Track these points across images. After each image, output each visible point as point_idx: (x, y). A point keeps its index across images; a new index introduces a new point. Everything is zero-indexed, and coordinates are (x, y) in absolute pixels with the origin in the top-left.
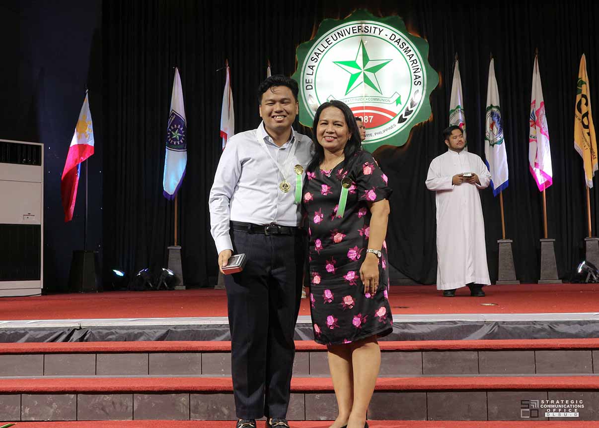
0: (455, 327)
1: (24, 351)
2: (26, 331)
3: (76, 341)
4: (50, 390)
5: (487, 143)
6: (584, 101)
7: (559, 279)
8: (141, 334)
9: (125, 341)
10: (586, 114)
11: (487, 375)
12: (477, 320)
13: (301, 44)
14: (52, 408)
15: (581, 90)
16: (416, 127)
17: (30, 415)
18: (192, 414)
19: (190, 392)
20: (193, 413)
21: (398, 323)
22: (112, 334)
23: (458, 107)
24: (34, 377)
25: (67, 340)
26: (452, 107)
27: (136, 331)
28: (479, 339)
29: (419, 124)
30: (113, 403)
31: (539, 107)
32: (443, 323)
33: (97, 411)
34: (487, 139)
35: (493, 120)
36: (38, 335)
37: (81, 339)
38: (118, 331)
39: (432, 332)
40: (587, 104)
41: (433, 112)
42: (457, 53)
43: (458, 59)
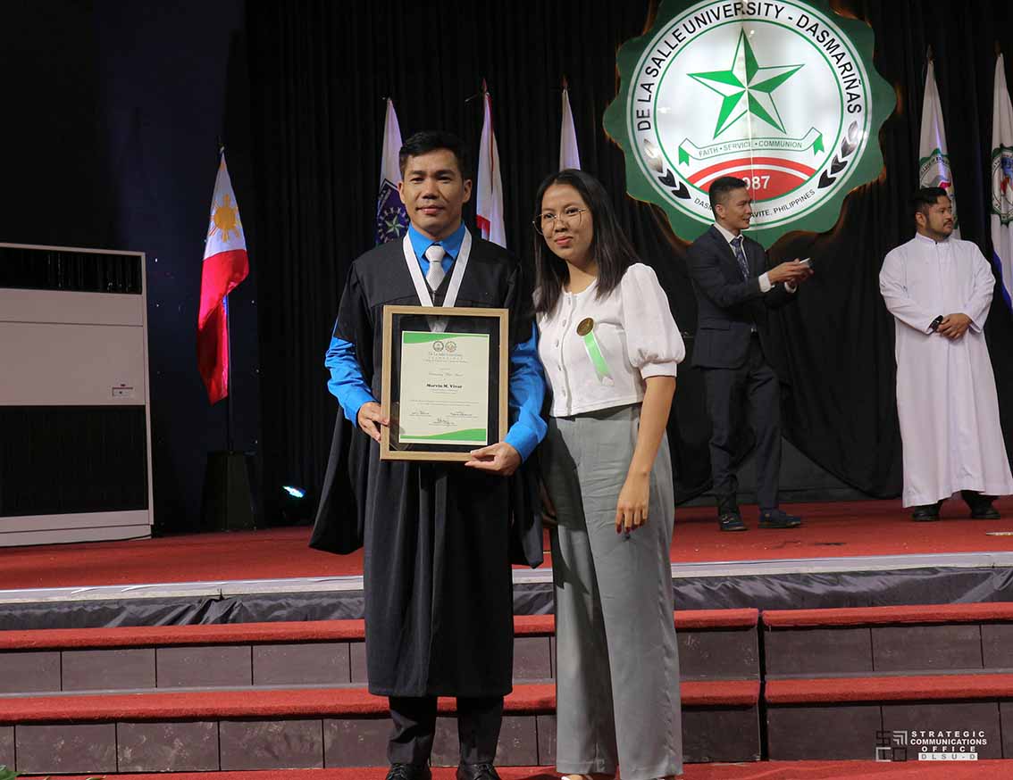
0: (934, 579)
1: (118, 643)
2: (121, 605)
3: (213, 623)
4: (168, 715)
5: (995, 220)
8: (335, 607)
9: (306, 620)
11: (1000, 670)
12: (976, 565)
13: (624, 44)
14: (173, 748)
16: (853, 193)
17: (134, 762)
21: (823, 574)
22: (281, 607)
23: (936, 151)
24: (138, 691)
25: (196, 620)
26: (924, 152)
27: (326, 602)
28: (983, 601)
29: (860, 188)
30: (286, 737)
32: (911, 572)
33: (256, 752)
34: (994, 212)
35: (1005, 174)
36: (143, 612)
37: (224, 619)
38: (290, 601)
39: (889, 589)
41: (887, 164)
42: (930, 47)
43: (932, 58)
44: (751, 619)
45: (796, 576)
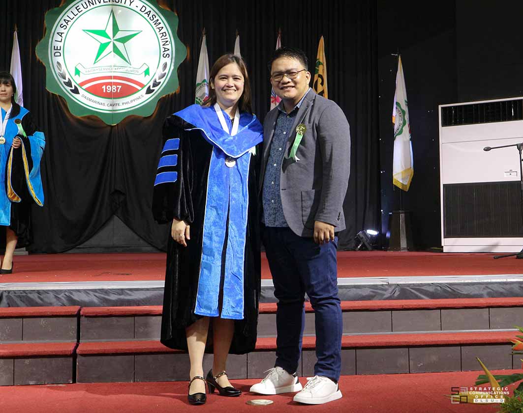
6: (320, 81)
10: (322, 92)
13: (50, 10)
15: (318, 70)
16: (163, 98)
21: (115, 289)
23: (204, 81)
26: (198, 81)
29: (166, 96)
39: (147, 297)
40: (322, 84)
41: (180, 84)
42: (204, 29)
43: (205, 34)
44: (74, 311)
45: (102, 291)
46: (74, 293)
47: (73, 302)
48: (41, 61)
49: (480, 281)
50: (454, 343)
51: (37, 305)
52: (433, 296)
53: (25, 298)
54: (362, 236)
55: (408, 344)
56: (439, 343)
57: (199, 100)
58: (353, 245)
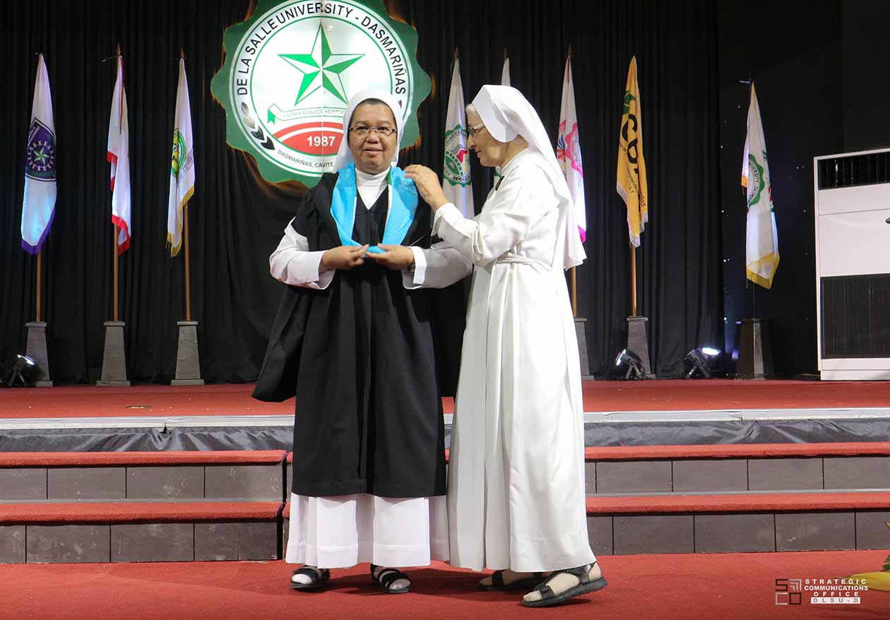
6: (631, 123)
7: (591, 374)
10: (635, 143)
15: (629, 108)
18: (29, 554)
19: (26, 523)
20: (32, 553)
23: (458, 127)
26: (449, 126)
31: (571, 130)
34: (496, 175)
40: (635, 128)
41: (422, 133)
42: (457, 50)
43: (458, 57)
44: (278, 458)
46: (277, 432)
47: (276, 445)
48: (219, 101)
49: (884, 417)
50: (845, 507)
51: (223, 448)
52: (809, 438)
53: (208, 437)
54: (695, 356)
55: (773, 508)
56: (821, 507)
57: (451, 155)
58: (681, 370)
